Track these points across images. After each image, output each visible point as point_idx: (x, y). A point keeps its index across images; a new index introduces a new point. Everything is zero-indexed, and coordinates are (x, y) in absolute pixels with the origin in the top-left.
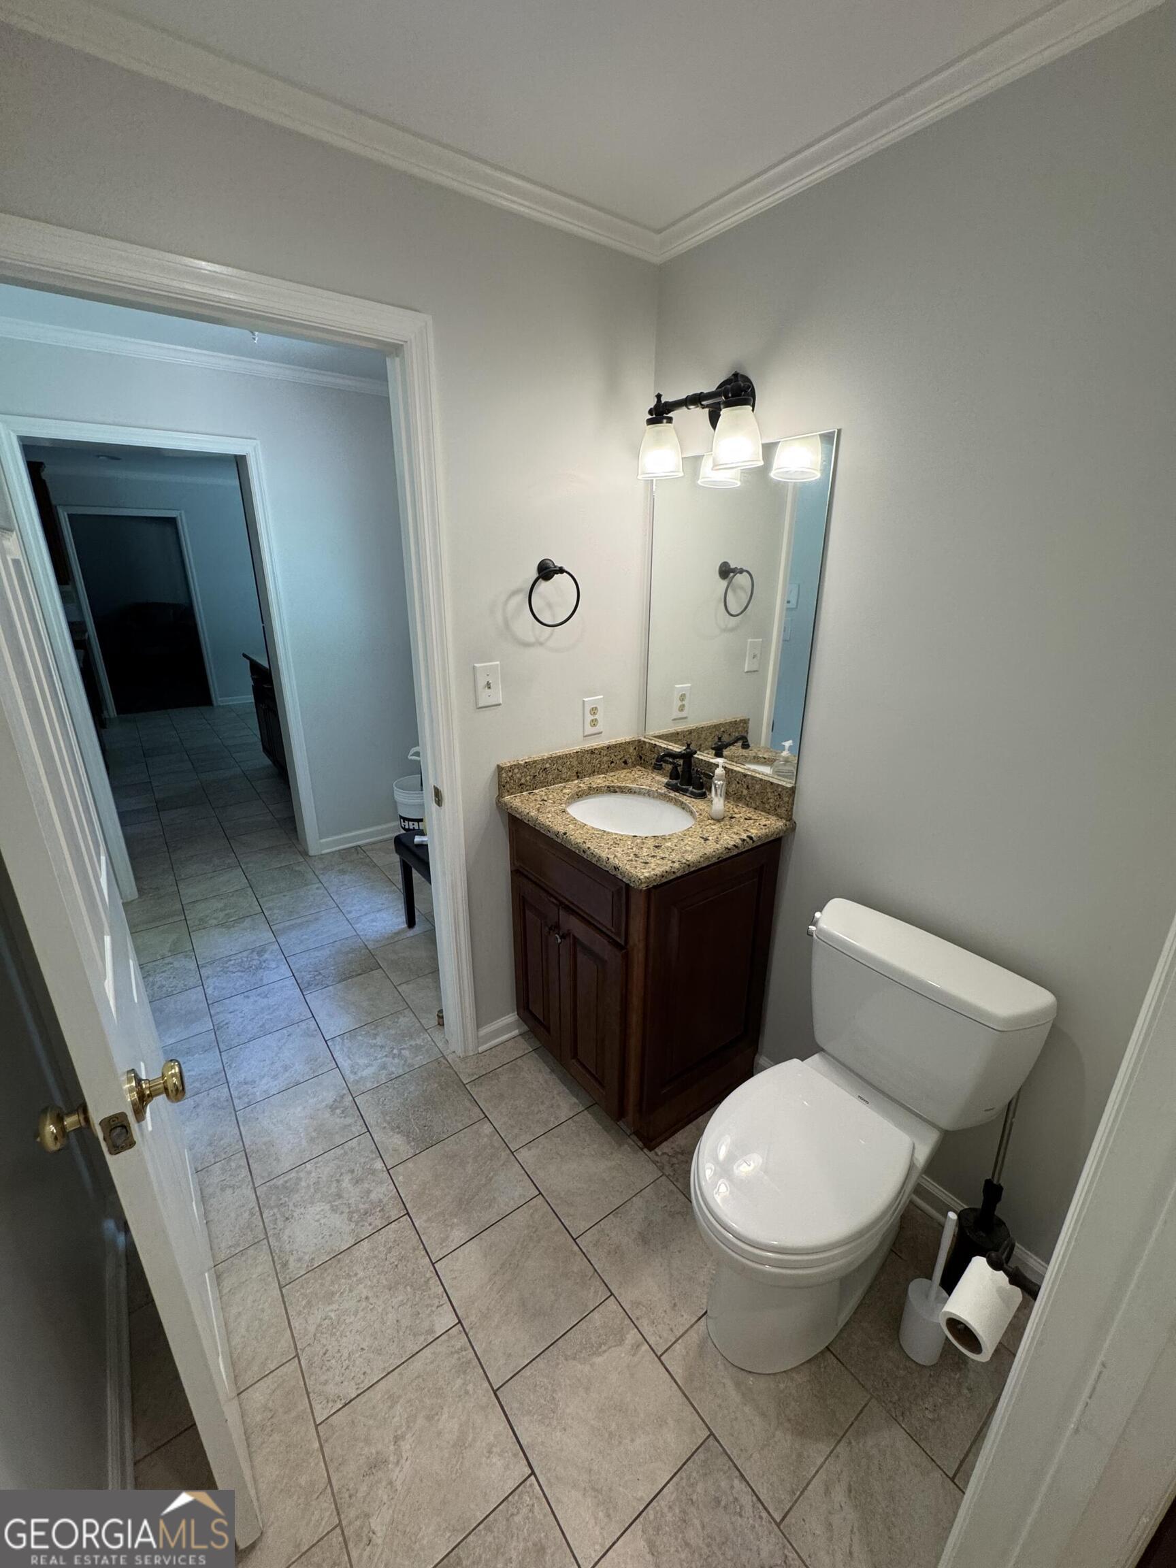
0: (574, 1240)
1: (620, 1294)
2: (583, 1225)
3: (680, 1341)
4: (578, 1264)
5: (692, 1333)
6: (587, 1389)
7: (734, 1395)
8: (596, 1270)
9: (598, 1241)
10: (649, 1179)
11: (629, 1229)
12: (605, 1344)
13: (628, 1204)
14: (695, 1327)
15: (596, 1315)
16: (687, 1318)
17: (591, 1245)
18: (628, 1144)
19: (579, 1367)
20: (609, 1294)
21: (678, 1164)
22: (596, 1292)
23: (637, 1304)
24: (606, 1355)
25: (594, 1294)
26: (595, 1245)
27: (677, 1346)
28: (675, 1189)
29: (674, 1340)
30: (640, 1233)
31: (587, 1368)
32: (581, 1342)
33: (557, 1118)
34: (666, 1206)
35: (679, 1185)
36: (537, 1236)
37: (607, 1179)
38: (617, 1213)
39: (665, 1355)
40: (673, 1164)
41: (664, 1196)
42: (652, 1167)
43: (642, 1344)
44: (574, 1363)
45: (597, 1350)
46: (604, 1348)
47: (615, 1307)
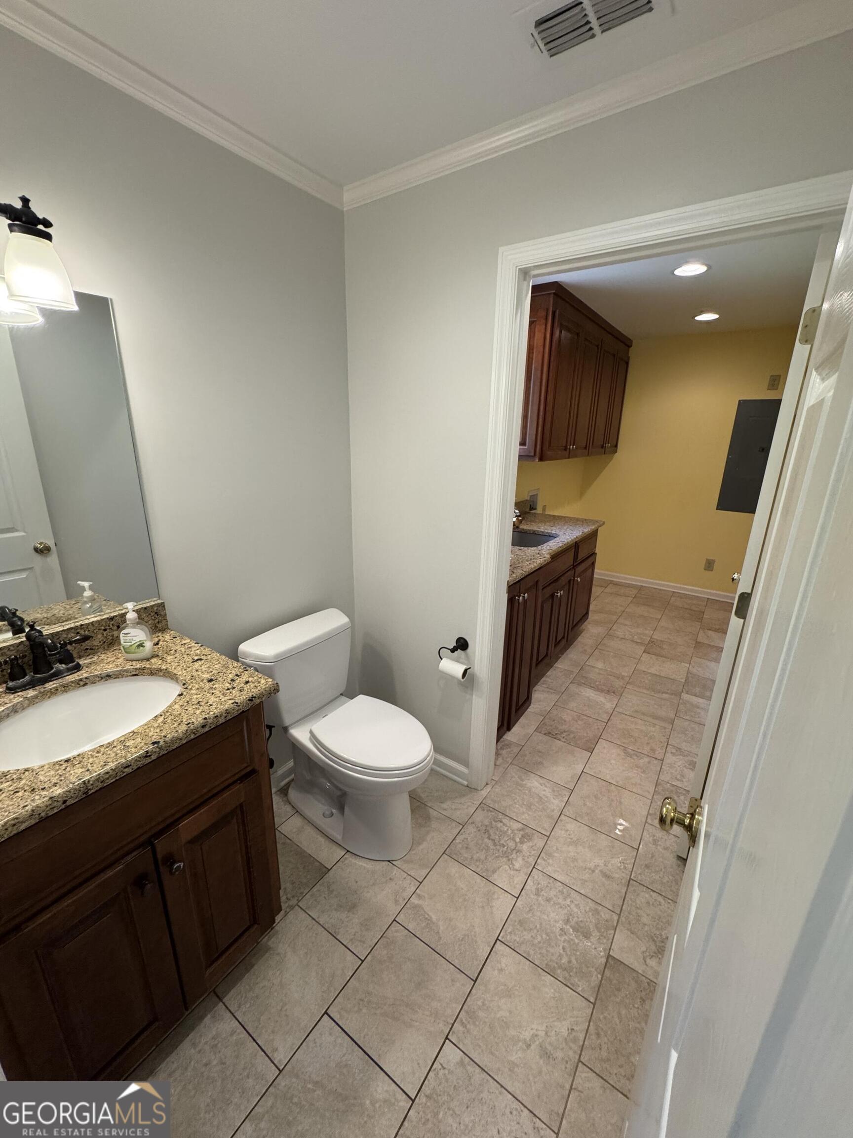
0: (363, 961)
1: (394, 914)
2: (350, 957)
3: (409, 873)
4: (381, 952)
5: (403, 868)
6: (451, 920)
7: (424, 845)
8: (382, 937)
9: (360, 941)
10: (302, 915)
11: (347, 920)
12: (424, 916)
13: (326, 926)
14: (399, 866)
15: (410, 927)
16: (395, 871)
17: (365, 946)
18: (268, 940)
19: (441, 928)
20: (395, 922)
21: (286, 895)
22: (397, 931)
23: (396, 901)
24: (430, 914)
25: (397, 933)
26: (364, 942)
27: (412, 874)
28: (310, 893)
29: (410, 877)
30: (348, 911)
31: (441, 923)
32: (428, 932)
33: (233, 1033)
34: (325, 897)
35: (306, 892)
36: (366, 997)
37: (306, 951)
38: (335, 933)
39: (418, 879)
40: (287, 899)
41: (316, 900)
42: (291, 916)
43: (417, 894)
44: (440, 931)
45: (429, 920)
46: (426, 916)
47: (402, 915)
